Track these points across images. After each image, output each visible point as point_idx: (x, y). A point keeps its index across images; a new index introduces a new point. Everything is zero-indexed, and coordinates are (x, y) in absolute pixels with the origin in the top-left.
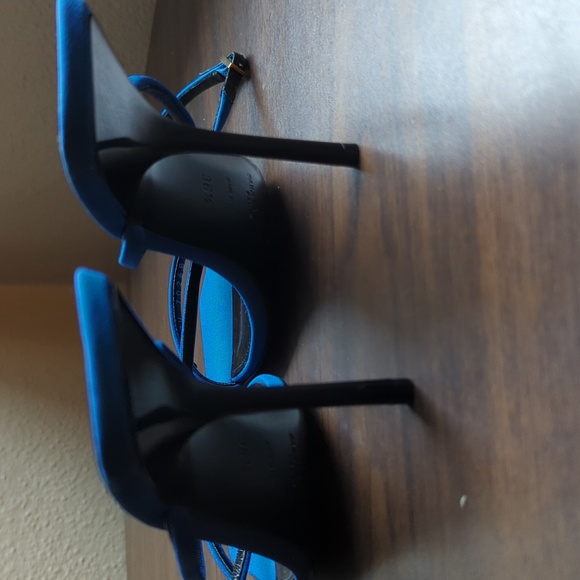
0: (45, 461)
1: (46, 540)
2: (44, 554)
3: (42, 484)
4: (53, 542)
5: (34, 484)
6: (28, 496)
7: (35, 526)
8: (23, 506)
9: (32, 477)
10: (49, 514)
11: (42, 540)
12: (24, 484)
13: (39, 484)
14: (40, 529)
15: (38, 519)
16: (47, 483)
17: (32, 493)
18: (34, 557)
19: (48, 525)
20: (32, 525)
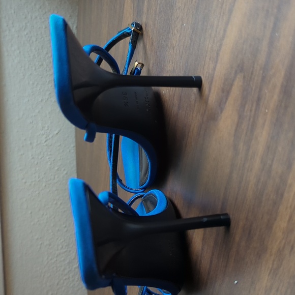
0: (35, 5)
1: (35, 49)
2: (34, 55)
3: (34, 17)
4: (39, 50)
5: (29, 17)
6: (26, 24)
7: (30, 40)
8: (23, 29)
9: (28, 13)
10: (37, 34)
11: (33, 48)
12: (24, 17)
13: (31, 18)
14: (33, 42)
15: (31, 37)
16: (36, 18)
17: (28, 22)
18: (29, 57)
19: (36, 40)
20: (28, 40)
